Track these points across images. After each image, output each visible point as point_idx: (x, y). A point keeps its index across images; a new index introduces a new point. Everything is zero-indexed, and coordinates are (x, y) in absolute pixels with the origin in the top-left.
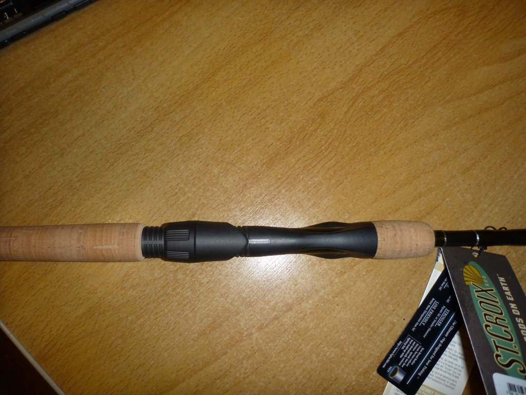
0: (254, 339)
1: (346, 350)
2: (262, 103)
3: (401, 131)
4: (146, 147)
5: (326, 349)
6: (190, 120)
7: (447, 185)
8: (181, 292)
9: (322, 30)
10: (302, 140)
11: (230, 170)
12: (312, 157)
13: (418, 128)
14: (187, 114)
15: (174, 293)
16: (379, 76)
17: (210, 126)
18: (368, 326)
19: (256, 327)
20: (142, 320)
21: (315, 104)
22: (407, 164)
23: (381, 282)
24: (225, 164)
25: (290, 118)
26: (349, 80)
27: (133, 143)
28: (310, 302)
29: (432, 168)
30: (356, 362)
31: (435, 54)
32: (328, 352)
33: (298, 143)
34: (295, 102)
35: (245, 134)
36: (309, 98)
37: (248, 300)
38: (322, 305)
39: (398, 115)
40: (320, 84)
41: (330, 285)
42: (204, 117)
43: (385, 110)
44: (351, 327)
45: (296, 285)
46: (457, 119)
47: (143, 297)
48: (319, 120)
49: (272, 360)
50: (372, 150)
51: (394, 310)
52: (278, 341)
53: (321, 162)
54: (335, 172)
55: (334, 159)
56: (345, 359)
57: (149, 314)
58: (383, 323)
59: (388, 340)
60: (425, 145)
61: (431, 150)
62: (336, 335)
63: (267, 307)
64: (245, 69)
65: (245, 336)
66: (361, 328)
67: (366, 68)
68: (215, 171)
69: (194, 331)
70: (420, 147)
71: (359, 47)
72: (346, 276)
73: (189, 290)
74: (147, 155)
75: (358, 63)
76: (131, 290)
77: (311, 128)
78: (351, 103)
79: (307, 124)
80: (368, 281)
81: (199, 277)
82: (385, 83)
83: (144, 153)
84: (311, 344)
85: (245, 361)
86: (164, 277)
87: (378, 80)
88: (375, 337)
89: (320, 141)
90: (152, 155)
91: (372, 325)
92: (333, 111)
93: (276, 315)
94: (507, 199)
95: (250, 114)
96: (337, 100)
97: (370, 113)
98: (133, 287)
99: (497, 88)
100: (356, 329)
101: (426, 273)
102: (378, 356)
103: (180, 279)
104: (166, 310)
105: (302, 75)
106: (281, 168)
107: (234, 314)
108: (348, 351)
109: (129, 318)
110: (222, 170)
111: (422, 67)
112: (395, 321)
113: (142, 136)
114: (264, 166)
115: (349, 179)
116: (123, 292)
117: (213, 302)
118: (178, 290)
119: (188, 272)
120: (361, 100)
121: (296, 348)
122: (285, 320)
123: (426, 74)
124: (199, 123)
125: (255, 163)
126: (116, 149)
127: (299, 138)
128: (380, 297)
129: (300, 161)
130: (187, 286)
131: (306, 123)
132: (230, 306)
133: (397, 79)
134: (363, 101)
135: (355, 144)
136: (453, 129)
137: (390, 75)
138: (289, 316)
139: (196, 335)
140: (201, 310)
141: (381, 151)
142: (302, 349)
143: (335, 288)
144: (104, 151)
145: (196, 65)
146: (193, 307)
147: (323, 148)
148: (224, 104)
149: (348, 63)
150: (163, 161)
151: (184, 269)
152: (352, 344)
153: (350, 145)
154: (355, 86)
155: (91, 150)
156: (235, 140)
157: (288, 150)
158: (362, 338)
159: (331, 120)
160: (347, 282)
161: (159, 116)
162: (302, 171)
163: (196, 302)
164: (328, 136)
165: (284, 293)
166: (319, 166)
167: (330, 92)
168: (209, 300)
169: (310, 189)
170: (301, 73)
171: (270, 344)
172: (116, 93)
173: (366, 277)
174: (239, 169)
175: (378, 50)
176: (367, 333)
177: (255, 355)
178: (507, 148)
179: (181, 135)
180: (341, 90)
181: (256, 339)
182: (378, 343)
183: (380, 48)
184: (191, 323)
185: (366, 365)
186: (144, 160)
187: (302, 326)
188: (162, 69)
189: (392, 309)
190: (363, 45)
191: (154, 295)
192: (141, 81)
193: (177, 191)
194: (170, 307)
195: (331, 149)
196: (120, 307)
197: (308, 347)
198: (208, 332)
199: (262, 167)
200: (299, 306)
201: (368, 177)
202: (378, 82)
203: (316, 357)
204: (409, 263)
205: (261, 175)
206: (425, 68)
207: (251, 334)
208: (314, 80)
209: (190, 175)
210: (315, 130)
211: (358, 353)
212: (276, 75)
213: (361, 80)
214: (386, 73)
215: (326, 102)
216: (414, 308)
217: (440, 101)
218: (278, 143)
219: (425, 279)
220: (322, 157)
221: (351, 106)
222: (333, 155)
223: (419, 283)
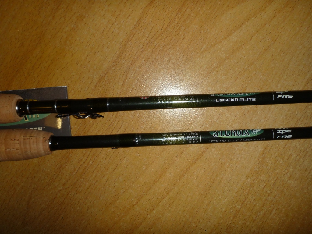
9: (84, 20)
12: (105, 130)
16: (141, 46)
21: (96, 86)
23: (182, 209)
26: (118, 58)
31: (184, 12)
34: (79, 89)
36: (90, 82)
40: (95, 68)
46: (215, 64)
55: (122, 126)
64: (32, 73)
67: (130, 43)
71: (119, 26)
75: (121, 40)
78: (124, 76)
82: (148, 51)
87: (141, 50)
92: (112, 87)
94: (268, 119)
96: (112, 77)
99: (244, 26)
101: (215, 193)
105: (79, 65)
111: (176, 27)
120: (132, 72)
123: (181, 33)
133: (158, 45)
134: (134, 72)
136: (213, 74)
137: (151, 42)
143: (149, 222)
147: (112, 120)
149: (113, 42)
154: (124, 61)
157: (85, 129)
160: (157, 215)
167: (105, 73)
169: (110, 155)
170: (77, 64)
173: (170, 208)
175: (135, 23)
178: (261, 77)
180: (113, 68)
183: (136, 21)
189: (195, 226)
190: (121, 23)
193: (12, 184)
195: (118, 120)
202: (142, 52)
204: (200, 190)
205: (70, 155)
206: (178, 27)
208: (89, 66)
212: (58, 71)
213: (128, 54)
214: (146, 42)
215: (104, 81)
216: (212, 221)
217: (197, 53)
218: (76, 127)
219: (215, 198)
220: (113, 127)
221: (126, 79)
222: (121, 123)
223: (211, 202)
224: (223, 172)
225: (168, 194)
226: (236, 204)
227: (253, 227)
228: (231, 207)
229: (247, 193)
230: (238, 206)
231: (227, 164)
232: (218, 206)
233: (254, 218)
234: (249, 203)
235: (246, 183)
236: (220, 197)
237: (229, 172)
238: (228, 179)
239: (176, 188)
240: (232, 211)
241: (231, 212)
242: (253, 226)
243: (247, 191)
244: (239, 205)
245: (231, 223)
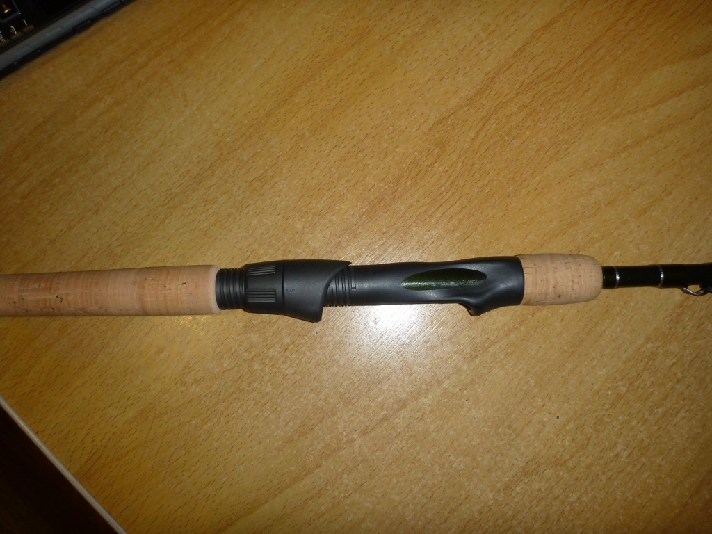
0: (357, 446)
1: (480, 459)
2: (358, 131)
3: (550, 161)
4: (205, 196)
5: (452, 458)
6: (263, 159)
7: (615, 234)
8: (259, 387)
9: (438, 25)
10: (414, 180)
11: (318, 224)
12: (428, 201)
13: (573, 156)
14: (259, 150)
15: (250, 389)
16: (518, 86)
17: (289, 165)
18: (509, 427)
19: (359, 431)
20: (209, 424)
21: (430, 129)
22: (560, 207)
23: (526, 367)
24: (311, 216)
25: (397, 150)
26: (477, 94)
27: (188, 193)
28: (430, 396)
29: (594, 211)
30: (493, 474)
31: (597, 52)
32: (455, 462)
33: (409, 183)
34: (403, 128)
35: (336, 175)
36: (422, 121)
37: (347, 396)
38: (446, 400)
39: (546, 139)
40: (437, 101)
41: (456, 374)
42: (281, 153)
43: (528, 133)
44: (486, 429)
45: (411, 375)
46: (628, 142)
47: (210, 395)
48: (436, 151)
49: (380, 474)
50: (511, 188)
51: (543, 406)
52: (388, 449)
53: (441, 208)
54: (460, 221)
55: (458, 203)
56: (478, 471)
57: (218, 417)
58: (530, 422)
59: (536, 445)
60: (584, 180)
61: (592, 187)
62: (466, 440)
63: (373, 405)
64: (334, 85)
65: (345, 443)
66: (500, 430)
67: (501, 76)
68: (298, 226)
69: (278, 438)
70: (576, 183)
71: (490, 48)
72: (477, 362)
73: (269, 384)
74: (207, 207)
75: (489, 69)
76: (194, 386)
77: (426, 163)
78: (480, 125)
79: (420, 157)
80: (507, 367)
81: (282, 367)
82: (527, 95)
83: (203, 205)
84: (433, 451)
85: (345, 476)
86: (236, 368)
87: (516, 92)
88: (518, 442)
89: (439, 180)
90: (214, 207)
91: (515, 426)
92: (456, 137)
93: (385, 415)
94: (699, 251)
95: (343, 146)
96: (461, 122)
97: (506, 138)
98: (197, 382)
99: (685, 95)
100: (492, 432)
101: (587, 354)
102: (523, 467)
103: (256, 370)
104: (240, 411)
105: (412, 90)
106: (386, 219)
107: (330, 414)
108: (483, 460)
109: (193, 422)
110: (308, 225)
111: (578, 70)
112: (545, 419)
113: (200, 183)
114: (364, 217)
115: (480, 229)
116: (183, 389)
117: (302, 400)
118: (255, 385)
119: (267, 361)
120: (494, 121)
121: (412, 457)
122: (397, 420)
123: (584, 81)
124: (274, 162)
125: (352, 213)
126: (167, 201)
127: (411, 177)
128: (525, 388)
129: (412, 208)
130: (266, 378)
131: (419, 155)
132: (324, 404)
133: (544, 90)
134: (497, 122)
135: (486, 182)
136: (623, 155)
137: (534, 83)
138: (402, 416)
139: (281, 443)
140: (286, 410)
141: (523, 191)
142: (420, 458)
143: (463, 377)
144: (151, 204)
145: (268, 83)
146: (275, 406)
147: (443, 189)
148: (307, 135)
149: (475, 70)
150: (229, 215)
151: (261, 357)
152: (488, 452)
153: (480, 184)
154: (485, 102)
155: (134, 204)
156: (323, 183)
157: (396, 193)
158: (501, 443)
159: (452, 150)
160: (479, 369)
161: (221, 154)
162: (415, 222)
163: (279, 400)
164: (449, 172)
165: (395, 385)
166: (438, 214)
167: (451, 112)
168: (296, 397)
169: (426, 245)
170: (410, 87)
171: (377, 453)
172: (163, 126)
173: (505, 362)
174: (330, 221)
175: (516, 50)
176: (508, 436)
177: (359, 467)
178: (699, 179)
179: (251, 179)
180: (466, 109)
181: (360, 447)
182: (523, 449)
183: (519, 46)
184: (273, 427)
185: (507, 479)
186: (204, 214)
187: (420, 429)
188: (222, 91)
189: (541, 404)
190: (495, 43)
191: (223, 391)
192: (195, 109)
193: (248, 254)
194: (245, 408)
195: (453, 190)
196: (180, 408)
197: (429, 456)
198: (296, 438)
199: (361, 217)
200: (415, 402)
201: (506, 226)
202: (517, 94)
203: (439, 469)
204: (563, 342)
205: (360, 229)
206: (582, 72)
207: (353, 440)
208: (428, 95)
209: (265, 232)
210: (432, 165)
211: (496, 463)
212: (375, 91)
213: (494, 93)
214: (527, 81)
215: (446, 125)
216: (572, 403)
217: (604, 118)
218: (381, 185)
219: (586, 363)
220: (443, 201)
221: (481, 130)
222: (457, 197)
223: (577, 369)
224: (608, 320)
225: (507, 335)
226: (620, 383)
227: (641, 432)
228: (610, 385)
229: (642, 368)
230: (621, 387)
231: (618, 309)
232: (587, 378)
233: (646, 417)
234: (642, 386)
235: (643, 350)
236: (595, 363)
237: (617, 323)
238: (614, 335)
239: (522, 328)
240: (610, 393)
241: (608, 394)
242: (641, 430)
243: (642, 364)
244: (624, 386)
245: (604, 415)
